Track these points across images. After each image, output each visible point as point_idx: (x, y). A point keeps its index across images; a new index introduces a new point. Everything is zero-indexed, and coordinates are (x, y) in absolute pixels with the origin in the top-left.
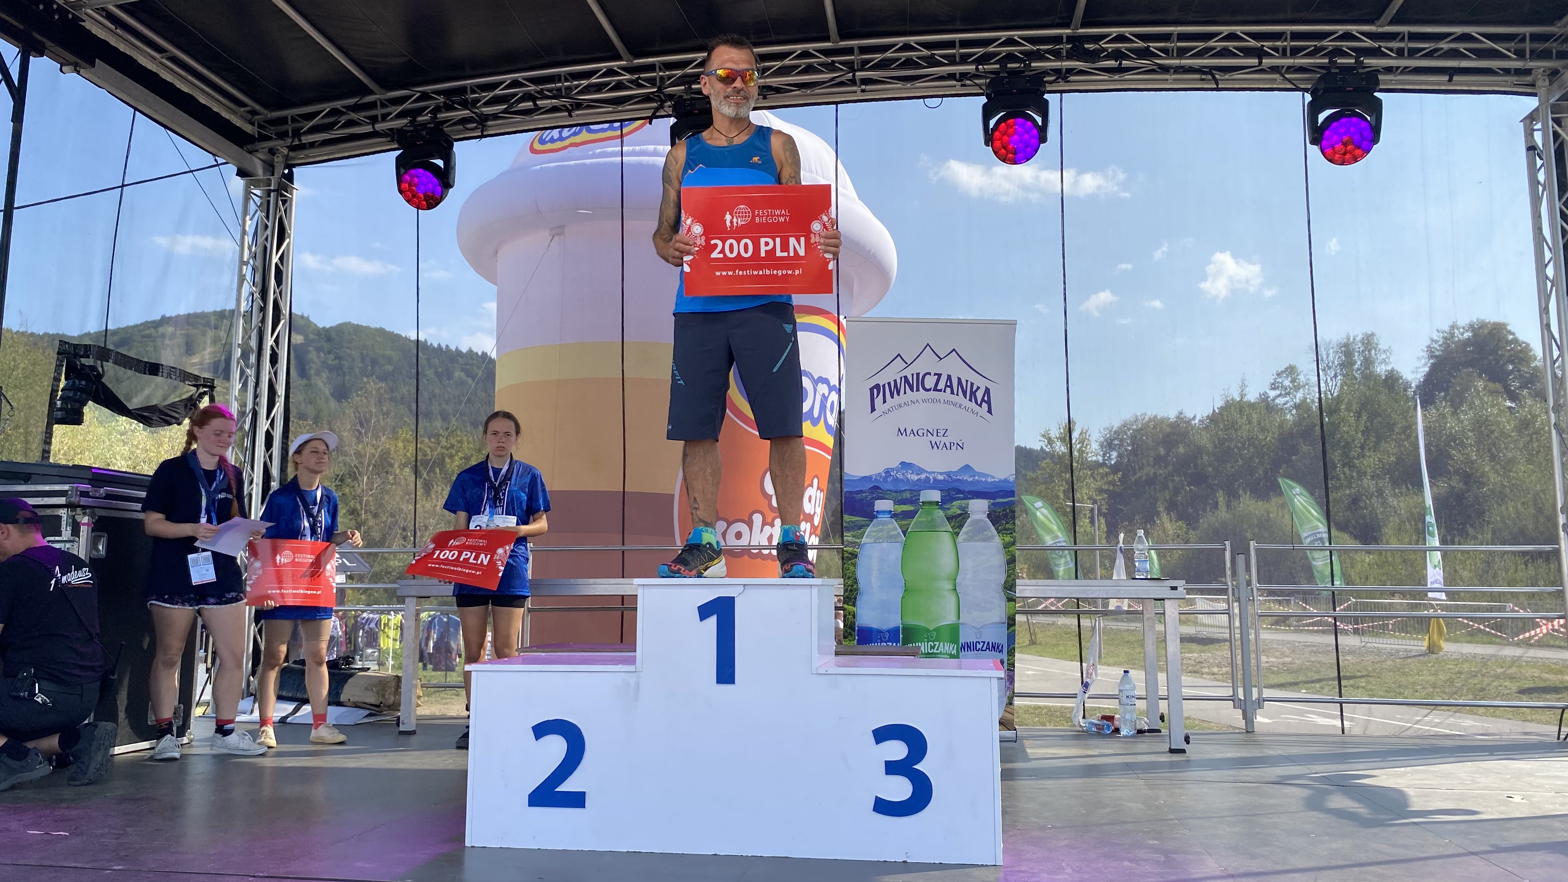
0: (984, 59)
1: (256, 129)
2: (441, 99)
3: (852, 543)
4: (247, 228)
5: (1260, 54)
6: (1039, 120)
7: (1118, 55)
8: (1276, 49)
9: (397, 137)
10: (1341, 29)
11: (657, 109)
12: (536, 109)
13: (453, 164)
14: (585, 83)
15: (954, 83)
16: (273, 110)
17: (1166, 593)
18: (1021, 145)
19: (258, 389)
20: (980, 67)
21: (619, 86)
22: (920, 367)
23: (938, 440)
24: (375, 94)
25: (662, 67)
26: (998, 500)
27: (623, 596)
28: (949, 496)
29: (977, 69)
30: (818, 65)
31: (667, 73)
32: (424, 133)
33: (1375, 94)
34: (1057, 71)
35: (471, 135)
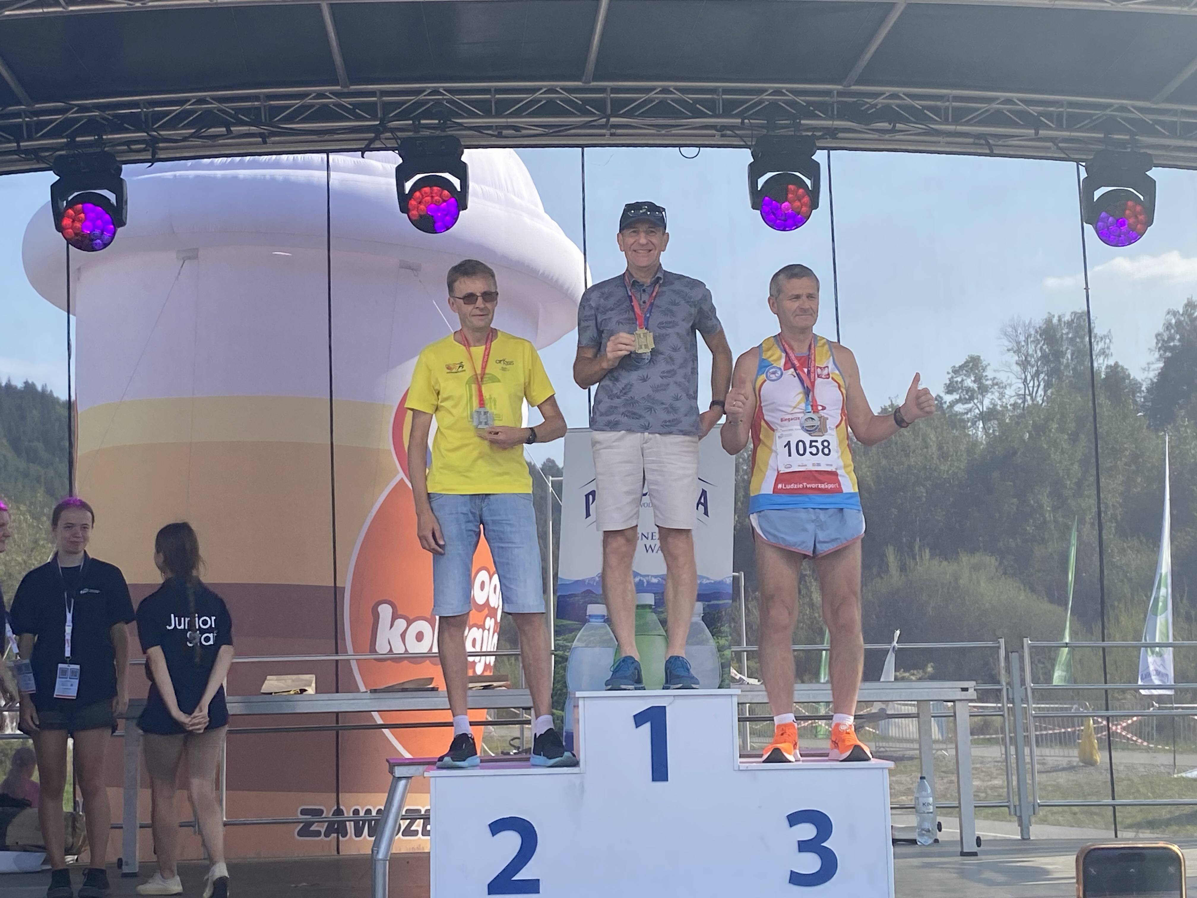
6: (808, 182)
8: (1051, 119)
10: (1120, 102)
11: (370, 142)
12: (227, 134)
13: (125, 196)
15: (714, 133)
17: (957, 694)
20: (746, 121)
24: (24, 104)
27: (337, 713)
29: (743, 122)
30: (560, 101)
33: (1149, 172)
34: (828, 129)
35: (137, 158)
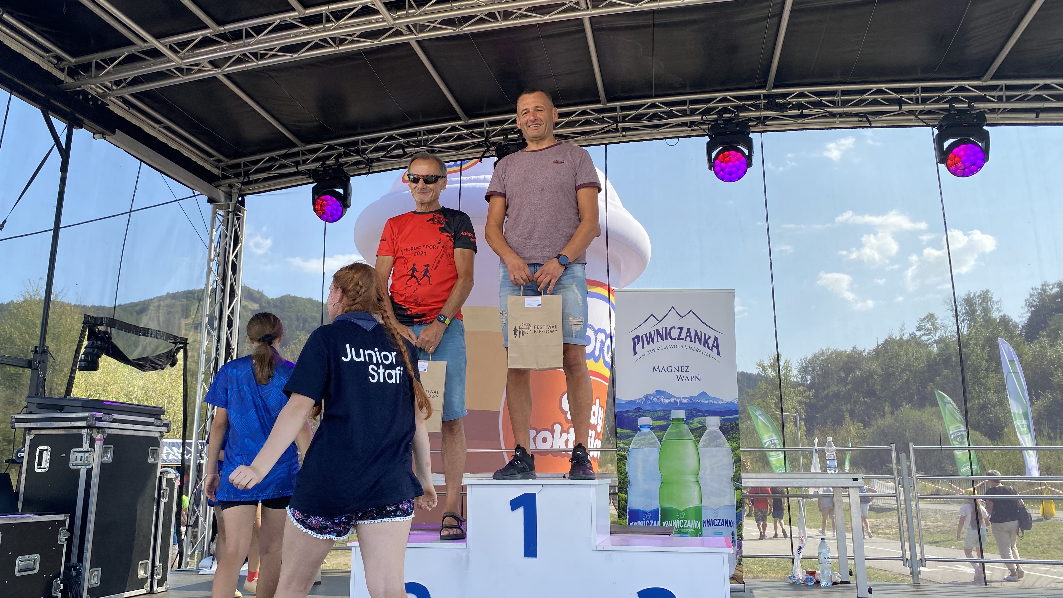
0: (707, 112)
1: (220, 172)
2: (342, 149)
3: (623, 448)
4: (213, 238)
5: (900, 102)
6: (746, 152)
7: (799, 106)
8: (911, 99)
9: (313, 175)
10: (957, 84)
11: (485, 152)
12: (405, 154)
13: (350, 192)
14: (437, 136)
15: (687, 128)
16: (232, 159)
17: (851, 483)
18: (734, 169)
19: (219, 345)
20: (704, 117)
21: (460, 138)
22: (667, 323)
23: (682, 374)
24: (299, 147)
25: (488, 125)
26: (727, 417)
28: (691, 414)
29: (702, 119)
30: (594, 119)
31: (492, 128)
32: (331, 171)
33: (984, 128)
34: (758, 118)
35: (362, 172)
